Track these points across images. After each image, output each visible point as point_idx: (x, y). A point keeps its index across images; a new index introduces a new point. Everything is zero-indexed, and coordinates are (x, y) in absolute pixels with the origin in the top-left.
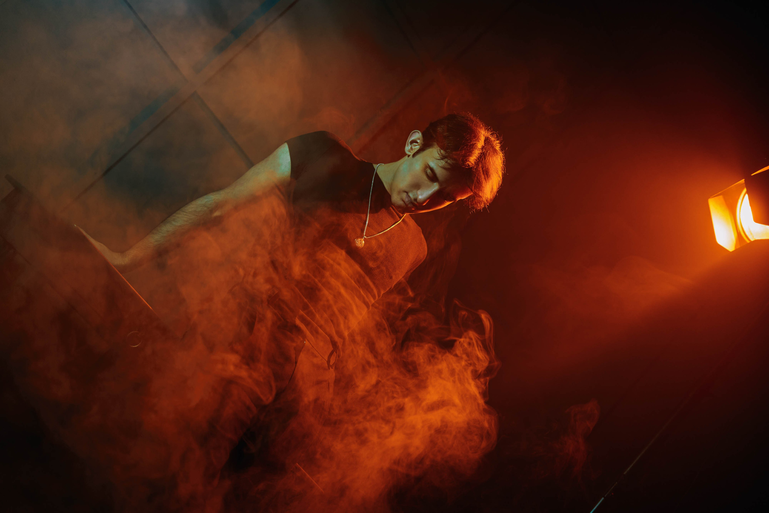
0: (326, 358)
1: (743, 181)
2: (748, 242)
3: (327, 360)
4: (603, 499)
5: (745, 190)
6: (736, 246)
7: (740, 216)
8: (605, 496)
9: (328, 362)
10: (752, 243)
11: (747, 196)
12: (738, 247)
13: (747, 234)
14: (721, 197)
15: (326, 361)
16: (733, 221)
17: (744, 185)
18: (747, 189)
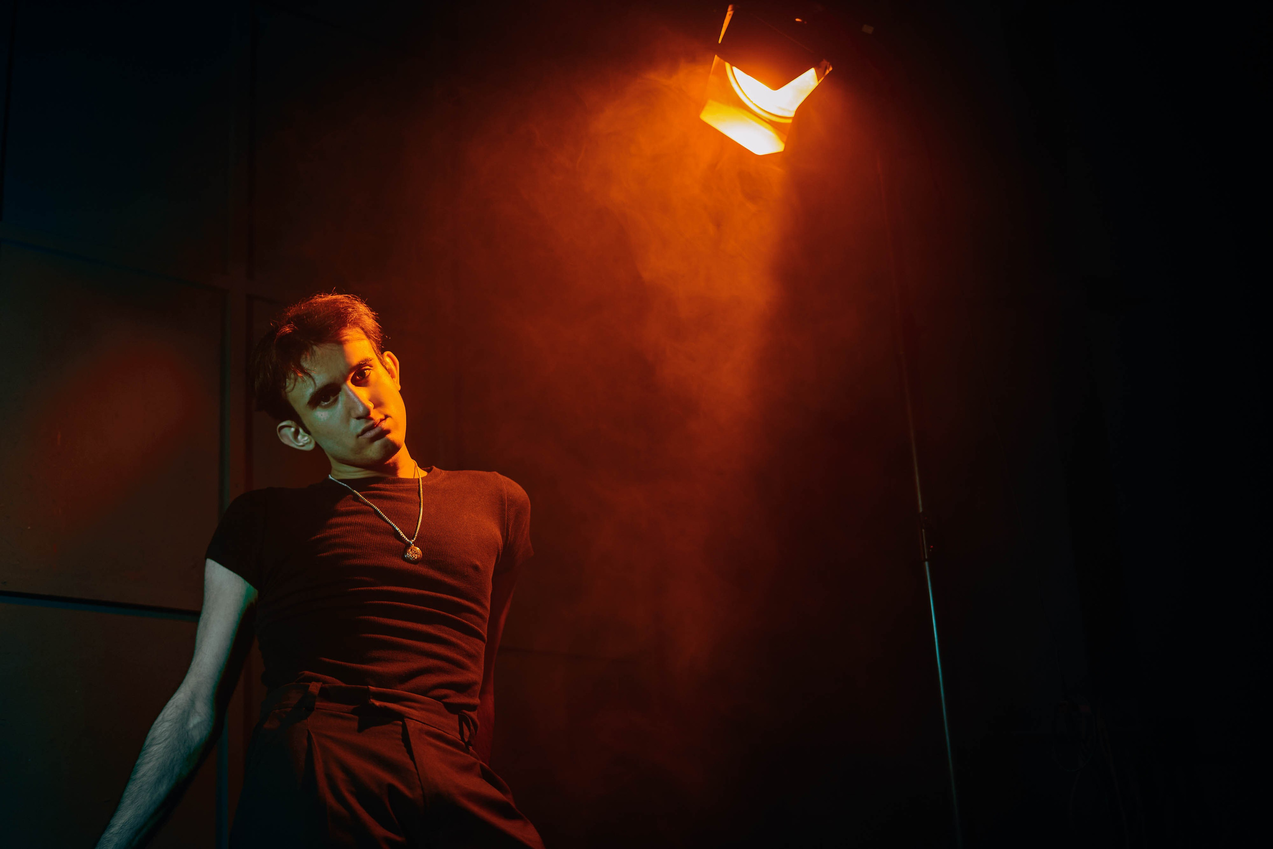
1: (716, 58)
4: (926, 563)
5: (728, 65)
6: (783, 141)
7: (752, 102)
8: (926, 557)
10: (794, 118)
11: (734, 68)
12: (785, 139)
13: (780, 114)
14: (710, 101)
17: (722, 61)
18: (728, 62)
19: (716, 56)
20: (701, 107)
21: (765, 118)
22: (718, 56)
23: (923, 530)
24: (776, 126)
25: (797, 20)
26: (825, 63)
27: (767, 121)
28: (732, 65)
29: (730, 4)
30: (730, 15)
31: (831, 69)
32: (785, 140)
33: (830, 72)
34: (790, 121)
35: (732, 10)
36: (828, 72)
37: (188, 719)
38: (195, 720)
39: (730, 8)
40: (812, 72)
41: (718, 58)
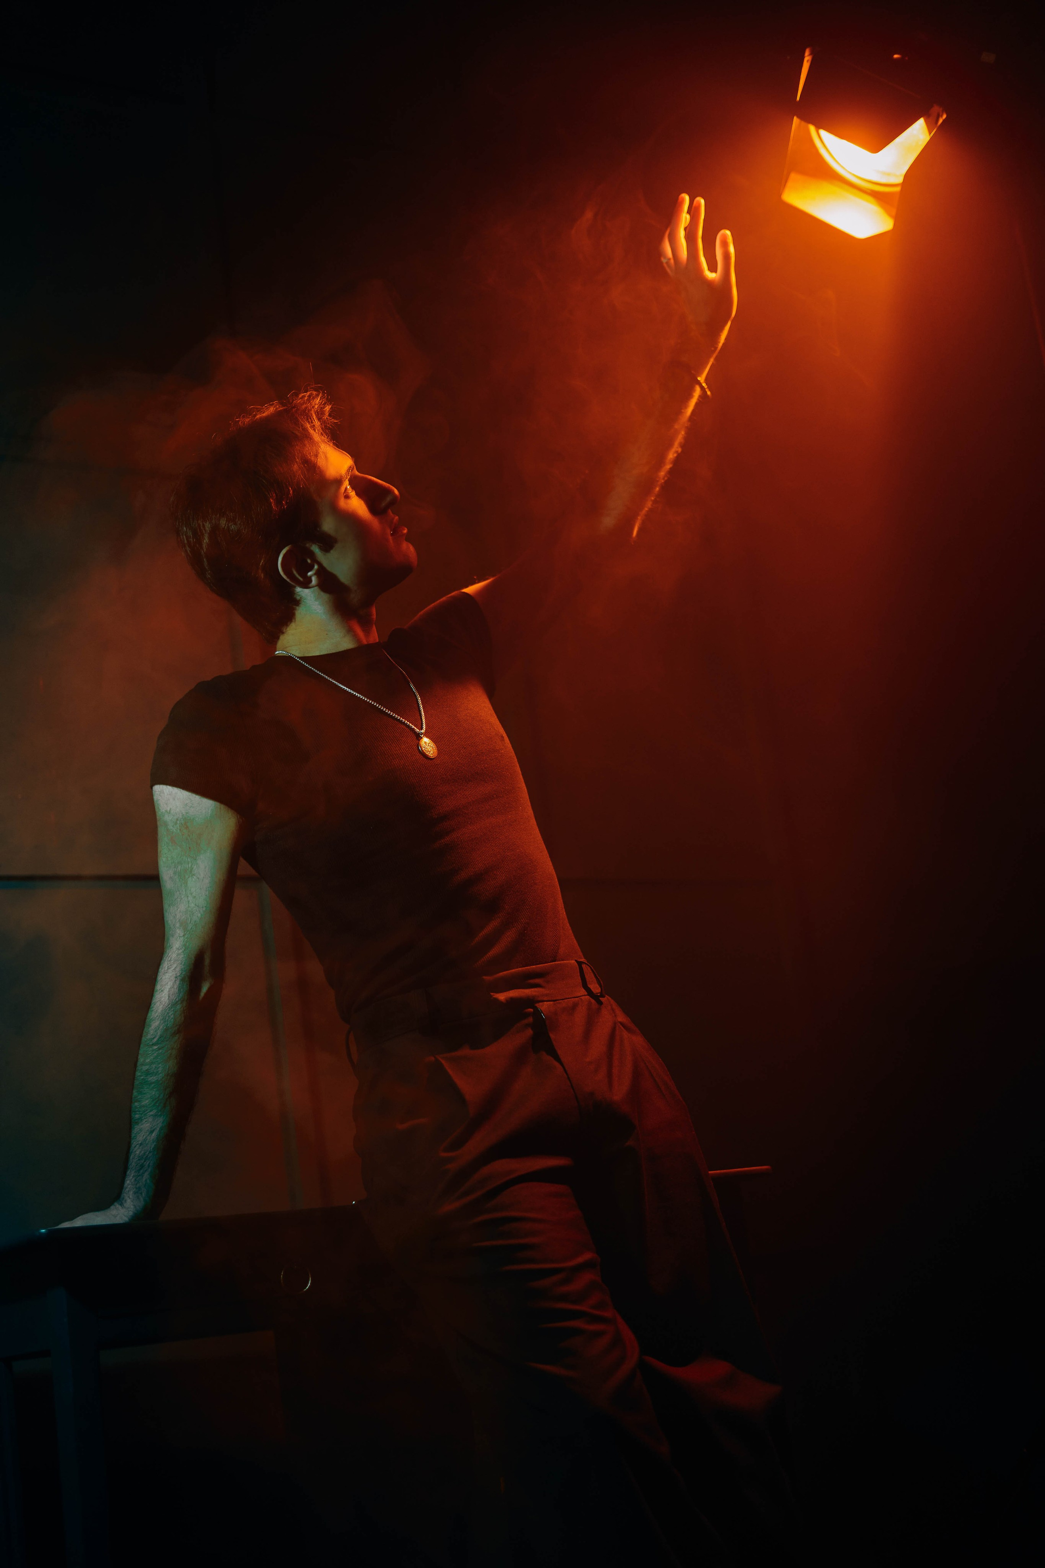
0: (583, 992)
1: (796, 120)
2: (898, 189)
3: (586, 993)
5: (812, 128)
6: (890, 215)
9: (590, 993)
10: (904, 184)
11: (823, 132)
12: (894, 212)
13: (884, 180)
14: (793, 176)
15: (586, 995)
16: (846, 187)
17: (803, 123)
18: (814, 125)
19: (795, 118)
20: (782, 183)
21: (866, 188)
22: (798, 117)
24: (880, 197)
25: (896, 56)
26: (936, 109)
27: (869, 191)
28: (818, 127)
29: (808, 47)
30: (808, 61)
31: (945, 116)
32: (894, 215)
33: (944, 121)
35: (809, 55)
36: (941, 121)
39: (807, 53)
40: (921, 122)
41: (799, 120)
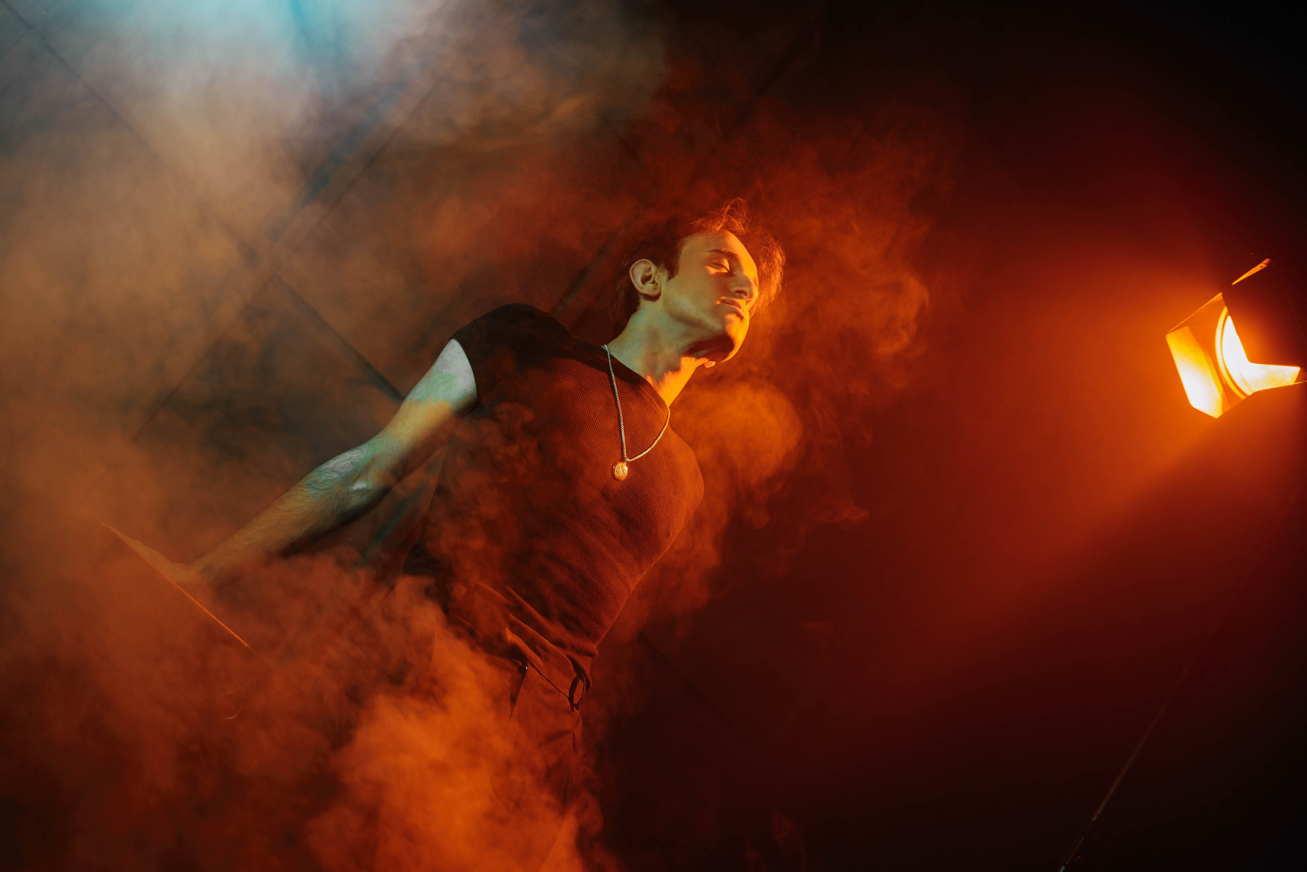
0: (567, 692)
1: (1219, 296)
3: (568, 696)
5: (1225, 310)
6: (1223, 408)
8: (1067, 863)
9: (571, 698)
10: (1248, 397)
11: (1229, 319)
13: (1239, 385)
14: (1186, 328)
15: (566, 696)
17: (1223, 302)
18: (1228, 309)
19: (1221, 294)
20: (1173, 327)
21: (1224, 379)
22: (1223, 294)
23: (1083, 838)
24: (1228, 392)
27: (1224, 382)
28: (1229, 313)
29: (1269, 258)
30: (1261, 266)
32: (1226, 410)
34: (1243, 397)
35: (1266, 263)
37: (355, 481)
38: (360, 485)
39: (1266, 261)
40: (1296, 370)
41: (1221, 298)
